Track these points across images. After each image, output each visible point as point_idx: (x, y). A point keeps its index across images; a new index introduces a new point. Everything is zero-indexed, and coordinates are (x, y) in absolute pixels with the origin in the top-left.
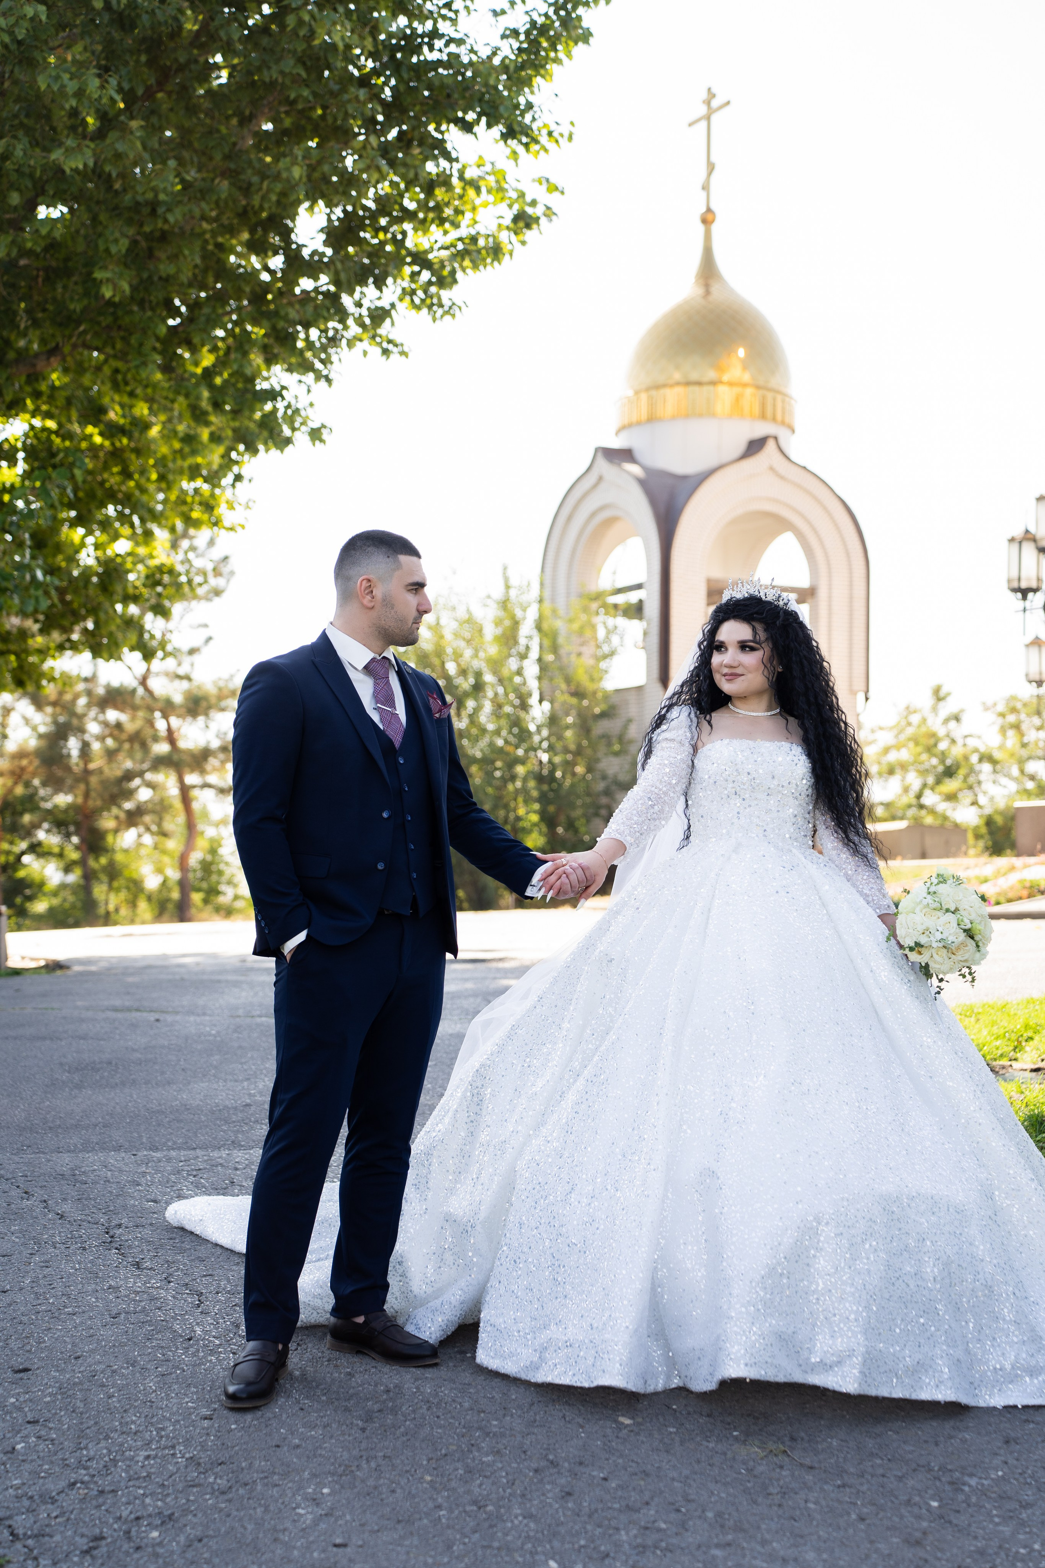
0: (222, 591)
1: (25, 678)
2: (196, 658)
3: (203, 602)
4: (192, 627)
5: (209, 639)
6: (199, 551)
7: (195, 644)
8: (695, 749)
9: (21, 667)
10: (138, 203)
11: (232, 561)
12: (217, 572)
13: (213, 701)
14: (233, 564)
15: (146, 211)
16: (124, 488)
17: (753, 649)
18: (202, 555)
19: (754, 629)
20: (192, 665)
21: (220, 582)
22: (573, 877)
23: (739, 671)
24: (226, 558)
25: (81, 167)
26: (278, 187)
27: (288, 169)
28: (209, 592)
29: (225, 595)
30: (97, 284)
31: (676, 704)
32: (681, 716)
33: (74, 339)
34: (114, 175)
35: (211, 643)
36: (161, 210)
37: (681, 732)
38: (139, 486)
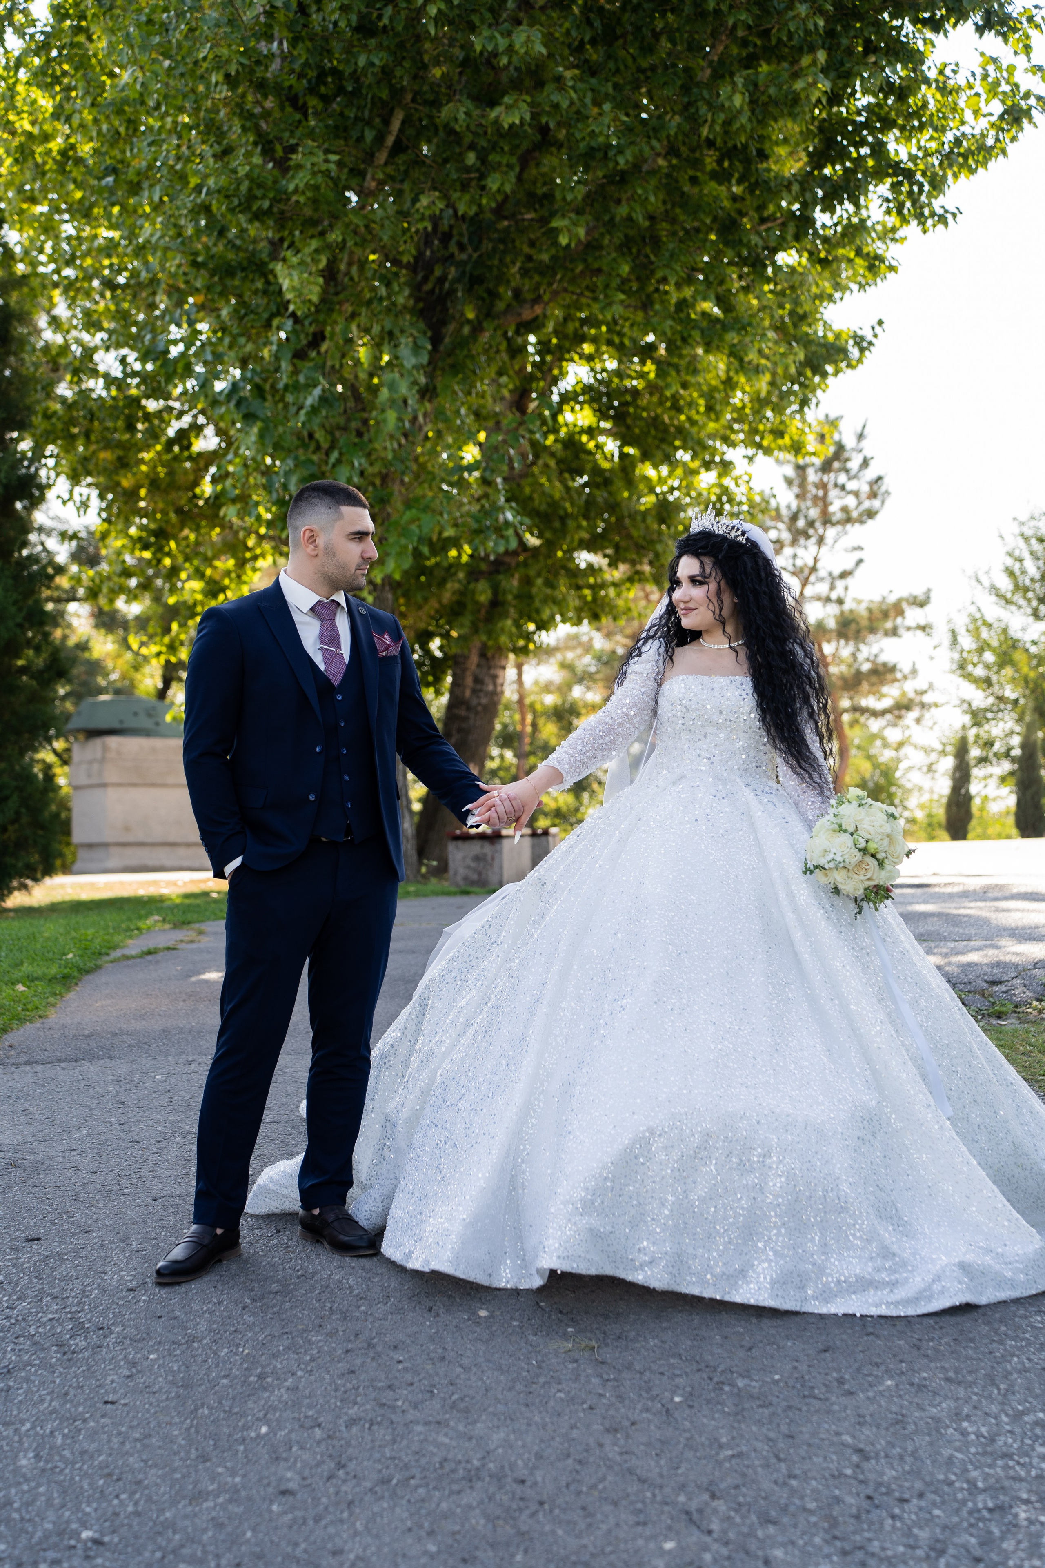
0: (876, 513)
1: (598, 610)
2: (849, 581)
3: (857, 525)
4: (846, 550)
5: (860, 561)
6: (853, 473)
7: (849, 566)
8: (660, 685)
9: (595, 599)
10: (592, 148)
11: (886, 481)
12: (873, 495)
13: (864, 623)
14: (887, 484)
15: (599, 155)
16: (676, 422)
17: (702, 583)
18: (855, 477)
19: (702, 563)
20: (846, 588)
21: (876, 503)
22: (501, 809)
23: (691, 605)
24: (880, 478)
25: (517, 122)
26: (722, 116)
27: (730, 98)
28: (861, 515)
29: (879, 517)
30: (556, 232)
31: (653, 637)
32: (652, 650)
33: (555, 286)
34: (552, 125)
35: (862, 565)
36: (611, 154)
37: (648, 666)
38: (689, 419)
